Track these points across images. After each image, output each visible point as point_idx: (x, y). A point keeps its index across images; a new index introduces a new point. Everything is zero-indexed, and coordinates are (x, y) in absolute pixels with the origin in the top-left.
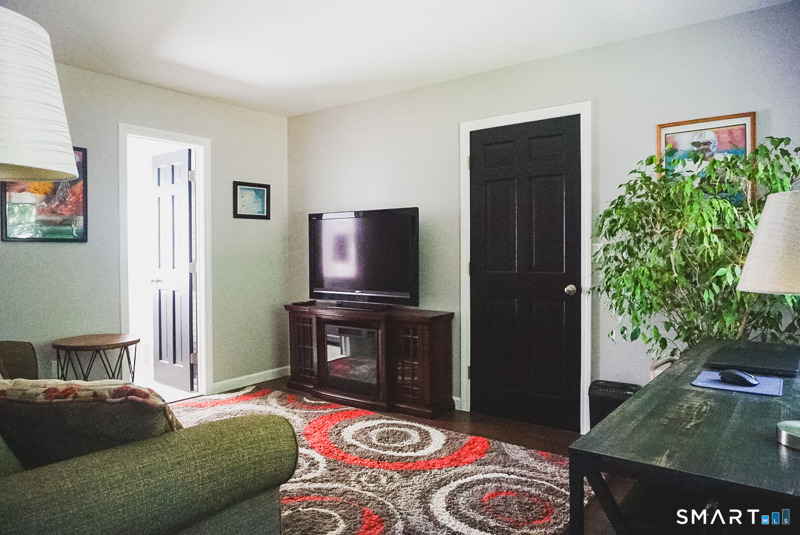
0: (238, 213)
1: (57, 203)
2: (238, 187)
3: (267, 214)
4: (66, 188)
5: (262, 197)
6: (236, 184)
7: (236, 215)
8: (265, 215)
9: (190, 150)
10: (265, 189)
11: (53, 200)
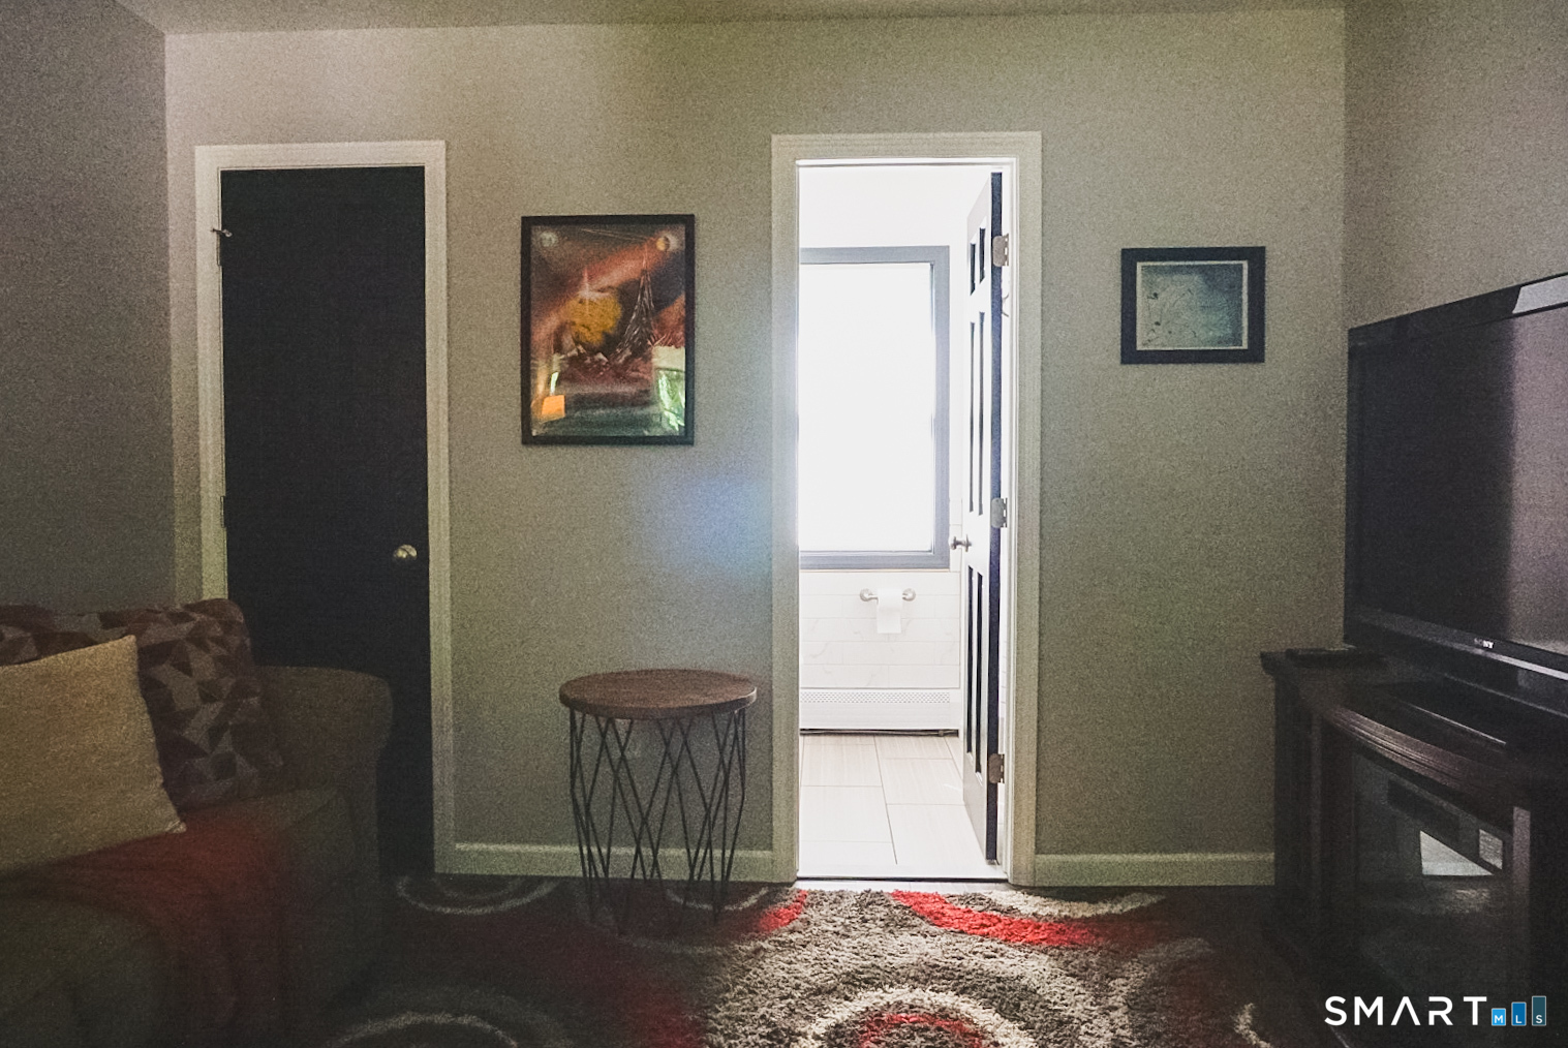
0: (1139, 347)
1: (628, 353)
2: (1139, 265)
3: (1250, 344)
4: (647, 316)
5: (1235, 288)
6: (1130, 258)
7: (1131, 354)
8: (1245, 346)
9: (997, 179)
10: (1245, 264)
11: (620, 347)
